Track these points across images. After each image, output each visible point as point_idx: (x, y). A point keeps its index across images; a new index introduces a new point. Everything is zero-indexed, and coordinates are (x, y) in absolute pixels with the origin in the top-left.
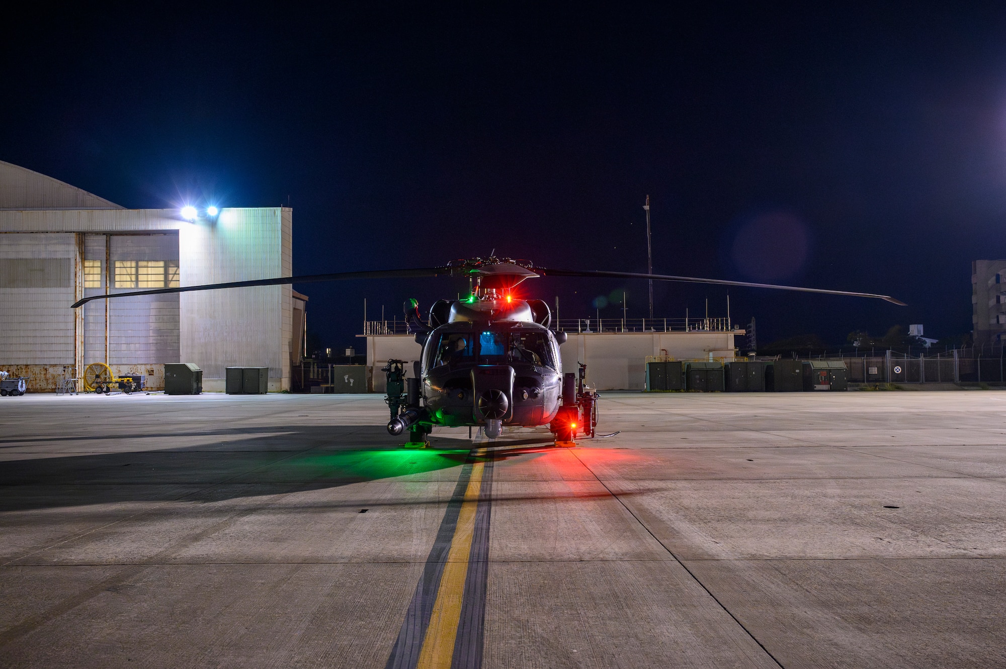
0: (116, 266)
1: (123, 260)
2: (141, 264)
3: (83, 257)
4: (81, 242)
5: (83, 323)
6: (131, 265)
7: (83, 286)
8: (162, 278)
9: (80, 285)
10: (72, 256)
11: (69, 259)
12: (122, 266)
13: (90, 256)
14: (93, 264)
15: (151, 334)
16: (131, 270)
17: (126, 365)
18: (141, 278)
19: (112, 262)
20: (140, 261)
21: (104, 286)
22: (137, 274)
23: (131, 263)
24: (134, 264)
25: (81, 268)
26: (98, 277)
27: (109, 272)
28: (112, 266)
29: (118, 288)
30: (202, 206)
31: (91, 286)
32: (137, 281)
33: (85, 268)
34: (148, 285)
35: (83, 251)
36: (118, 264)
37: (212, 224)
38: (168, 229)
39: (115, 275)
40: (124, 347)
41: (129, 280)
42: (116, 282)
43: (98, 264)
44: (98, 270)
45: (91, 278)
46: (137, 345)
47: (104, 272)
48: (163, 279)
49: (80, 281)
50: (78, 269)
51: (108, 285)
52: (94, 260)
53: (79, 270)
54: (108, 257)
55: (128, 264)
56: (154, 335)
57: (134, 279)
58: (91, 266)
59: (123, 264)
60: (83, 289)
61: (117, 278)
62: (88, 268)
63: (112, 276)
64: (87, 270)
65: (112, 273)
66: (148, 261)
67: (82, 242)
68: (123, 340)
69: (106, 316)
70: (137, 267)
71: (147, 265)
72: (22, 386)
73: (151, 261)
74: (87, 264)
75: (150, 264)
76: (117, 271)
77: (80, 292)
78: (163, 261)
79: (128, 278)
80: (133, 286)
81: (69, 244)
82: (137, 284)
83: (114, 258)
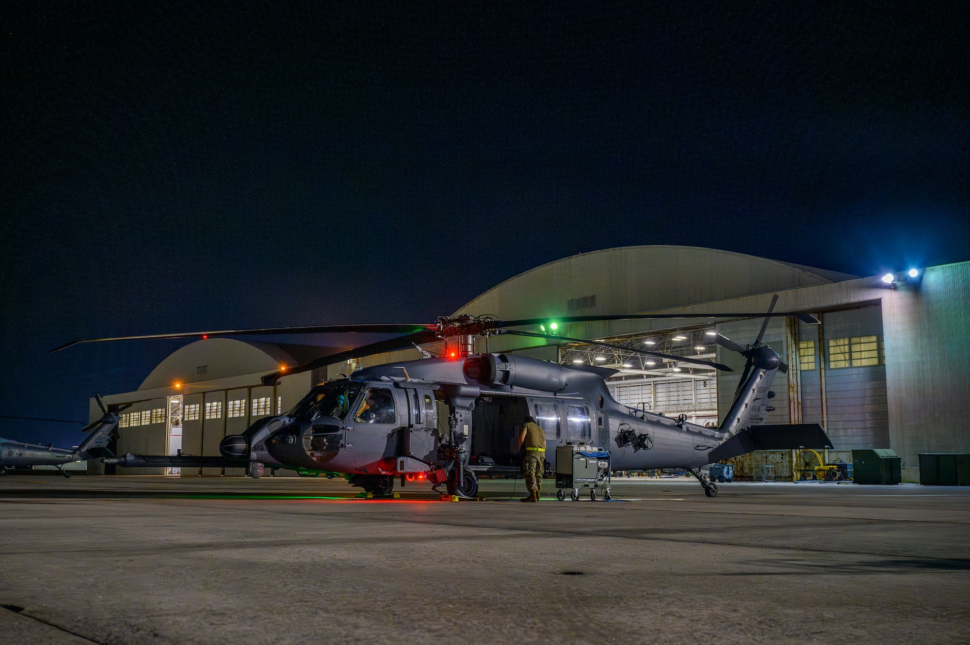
0: (830, 345)
1: (836, 338)
2: (854, 340)
3: (797, 338)
4: (793, 323)
5: (800, 408)
6: (844, 342)
7: (798, 368)
8: (875, 354)
9: (795, 368)
10: (784, 339)
11: (781, 342)
12: (836, 345)
13: (803, 336)
14: (808, 345)
15: (868, 418)
16: (844, 348)
17: (845, 452)
18: (855, 356)
19: (826, 341)
20: (853, 337)
21: (819, 368)
22: (850, 352)
23: (844, 341)
24: (847, 342)
25: (794, 350)
26: (812, 359)
27: (823, 353)
28: (826, 345)
29: (833, 369)
30: (899, 269)
31: (806, 369)
32: (851, 359)
33: (800, 350)
34: (861, 363)
35: (797, 332)
36: (832, 343)
37: (916, 288)
38: (871, 299)
39: (829, 354)
40: (841, 432)
41: (843, 359)
42: (831, 363)
43: (812, 344)
44: (812, 351)
45: (805, 359)
46: (855, 430)
47: (818, 353)
48: (876, 356)
49: (794, 364)
50: (790, 351)
51: (823, 366)
52: (808, 340)
53: (792, 352)
54: (821, 336)
55: (841, 342)
56: (870, 419)
57: (847, 358)
58: (805, 347)
59: (837, 343)
60: (799, 372)
61: (832, 358)
62: (803, 350)
63: (827, 356)
64: (802, 351)
65: (826, 353)
66: (860, 337)
67: (795, 322)
68: (840, 425)
69: (822, 399)
70: (850, 345)
71: (860, 341)
72: (728, 473)
73: (864, 336)
74: (802, 345)
75: (863, 340)
76: (832, 350)
77: (795, 375)
78: (875, 335)
79: (842, 357)
80: (847, 366)
81: (780, 327)
82: (851, 363)
83: (827, 336)
